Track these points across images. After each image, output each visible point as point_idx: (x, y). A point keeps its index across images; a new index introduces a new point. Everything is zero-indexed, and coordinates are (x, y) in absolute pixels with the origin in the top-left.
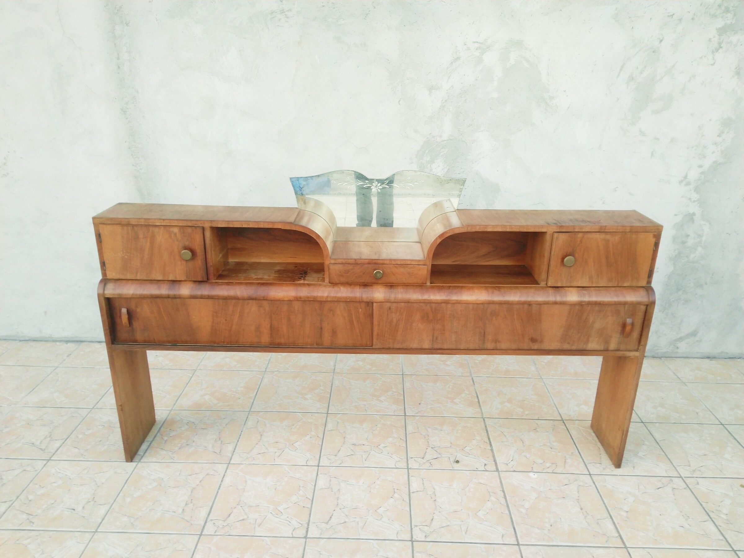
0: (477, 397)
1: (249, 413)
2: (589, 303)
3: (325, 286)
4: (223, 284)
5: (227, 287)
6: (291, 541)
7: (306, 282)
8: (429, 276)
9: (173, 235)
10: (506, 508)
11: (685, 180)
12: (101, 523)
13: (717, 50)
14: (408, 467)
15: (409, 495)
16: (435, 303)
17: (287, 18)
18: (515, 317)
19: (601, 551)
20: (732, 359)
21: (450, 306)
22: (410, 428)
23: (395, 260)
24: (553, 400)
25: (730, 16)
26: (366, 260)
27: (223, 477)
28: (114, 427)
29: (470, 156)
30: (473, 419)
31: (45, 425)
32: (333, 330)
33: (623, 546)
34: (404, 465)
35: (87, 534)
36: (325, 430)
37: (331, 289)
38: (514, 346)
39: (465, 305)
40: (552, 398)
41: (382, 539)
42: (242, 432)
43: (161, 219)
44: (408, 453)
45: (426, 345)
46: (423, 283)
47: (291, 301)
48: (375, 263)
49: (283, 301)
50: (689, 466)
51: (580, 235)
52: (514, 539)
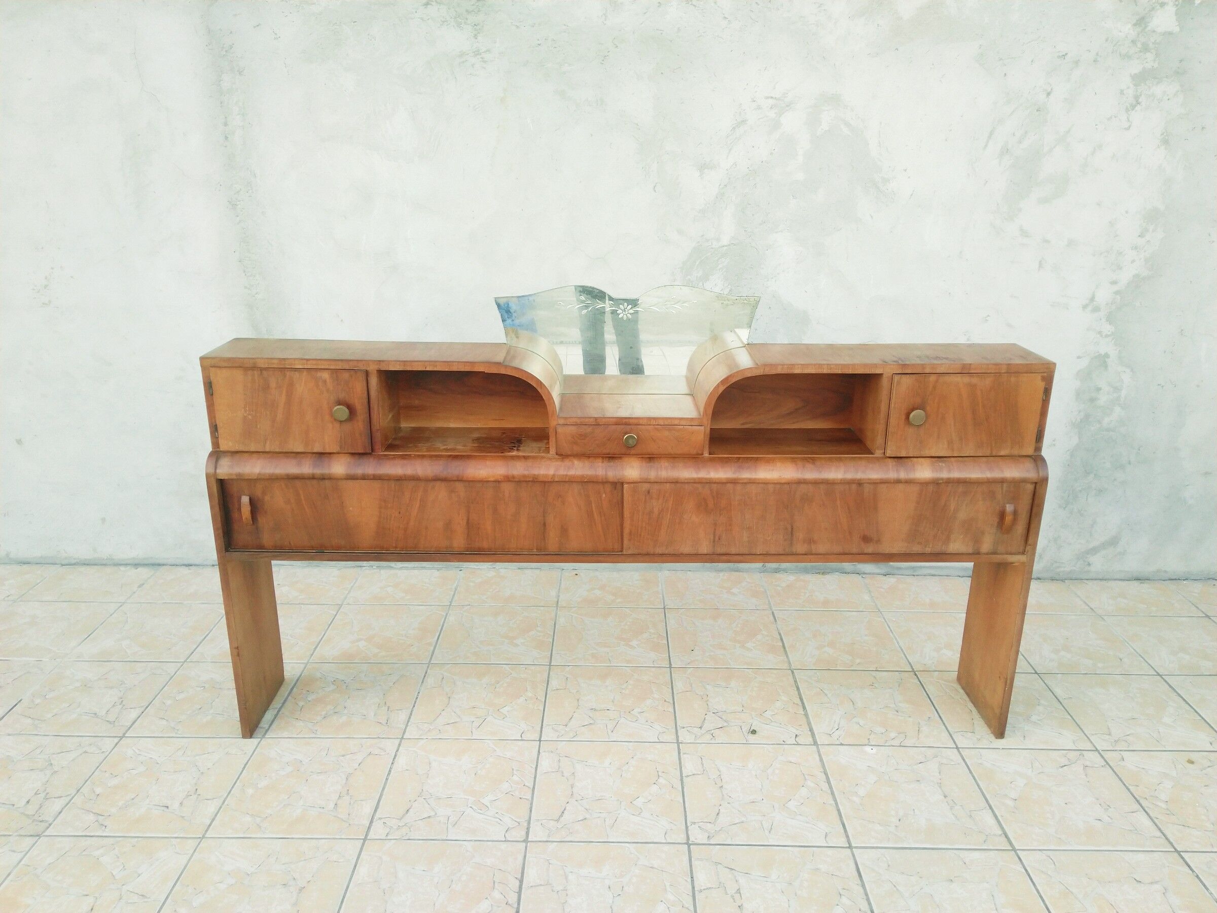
0: (782, 639)
1: (428, 667)
2: (949, 481)
3: (550, 459)
4: (395, 457)
5: (402, 462)
6: (504, 846)
7: (521, 454)
8: (707, 442)
9: (320, 384)
10: (830, 797)
11: (1091, 304)
12: (210, 825)
13: (1133, 107)
14: (678, 740)
15: (682, 780)
16: (717, 483)
17: (485, 62)
18: (838, 502)
19: (976, 855)
20: (1174, 581)
21: (739, 487)
22: (679, 685)
23: (655, 419)
24: (898, 643)
25: (1150, 56)
26: (611, 419)
27: (394, 758)
28: (220, 688)
29: (763, 268)
30: (775, 671)
31: (111, 688)
32: (562, 526)
33: (1011, 848)
34: (672, 738)
35: (190, 841)
36: (547, 689)
37: (559, 463)
38: (837, 549)
39: (762, 485)
40: (896, 639)
41: (642, 841)
42: (419, 693)
43: (305, 359)
44: (677, 721)
45: (704, 549)
46: (698, 454)
47: (499, 482)
48: (626, 424)
49: (488, 481)
50: (1110, 734)
51: (933, 378)
52: (844, 839)
